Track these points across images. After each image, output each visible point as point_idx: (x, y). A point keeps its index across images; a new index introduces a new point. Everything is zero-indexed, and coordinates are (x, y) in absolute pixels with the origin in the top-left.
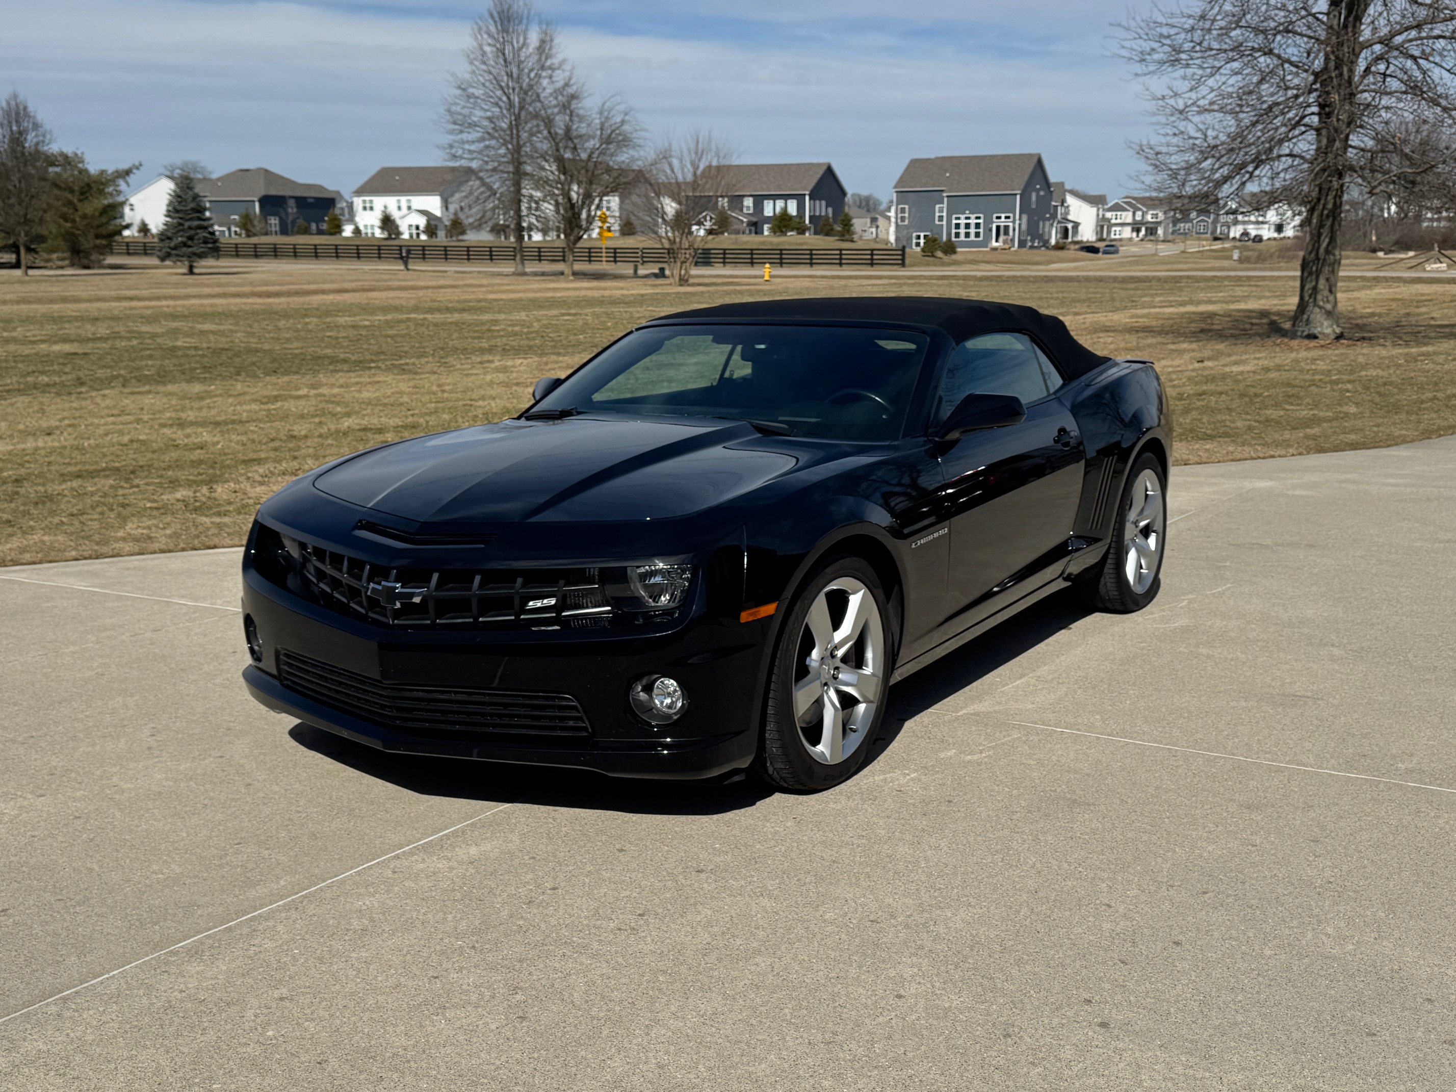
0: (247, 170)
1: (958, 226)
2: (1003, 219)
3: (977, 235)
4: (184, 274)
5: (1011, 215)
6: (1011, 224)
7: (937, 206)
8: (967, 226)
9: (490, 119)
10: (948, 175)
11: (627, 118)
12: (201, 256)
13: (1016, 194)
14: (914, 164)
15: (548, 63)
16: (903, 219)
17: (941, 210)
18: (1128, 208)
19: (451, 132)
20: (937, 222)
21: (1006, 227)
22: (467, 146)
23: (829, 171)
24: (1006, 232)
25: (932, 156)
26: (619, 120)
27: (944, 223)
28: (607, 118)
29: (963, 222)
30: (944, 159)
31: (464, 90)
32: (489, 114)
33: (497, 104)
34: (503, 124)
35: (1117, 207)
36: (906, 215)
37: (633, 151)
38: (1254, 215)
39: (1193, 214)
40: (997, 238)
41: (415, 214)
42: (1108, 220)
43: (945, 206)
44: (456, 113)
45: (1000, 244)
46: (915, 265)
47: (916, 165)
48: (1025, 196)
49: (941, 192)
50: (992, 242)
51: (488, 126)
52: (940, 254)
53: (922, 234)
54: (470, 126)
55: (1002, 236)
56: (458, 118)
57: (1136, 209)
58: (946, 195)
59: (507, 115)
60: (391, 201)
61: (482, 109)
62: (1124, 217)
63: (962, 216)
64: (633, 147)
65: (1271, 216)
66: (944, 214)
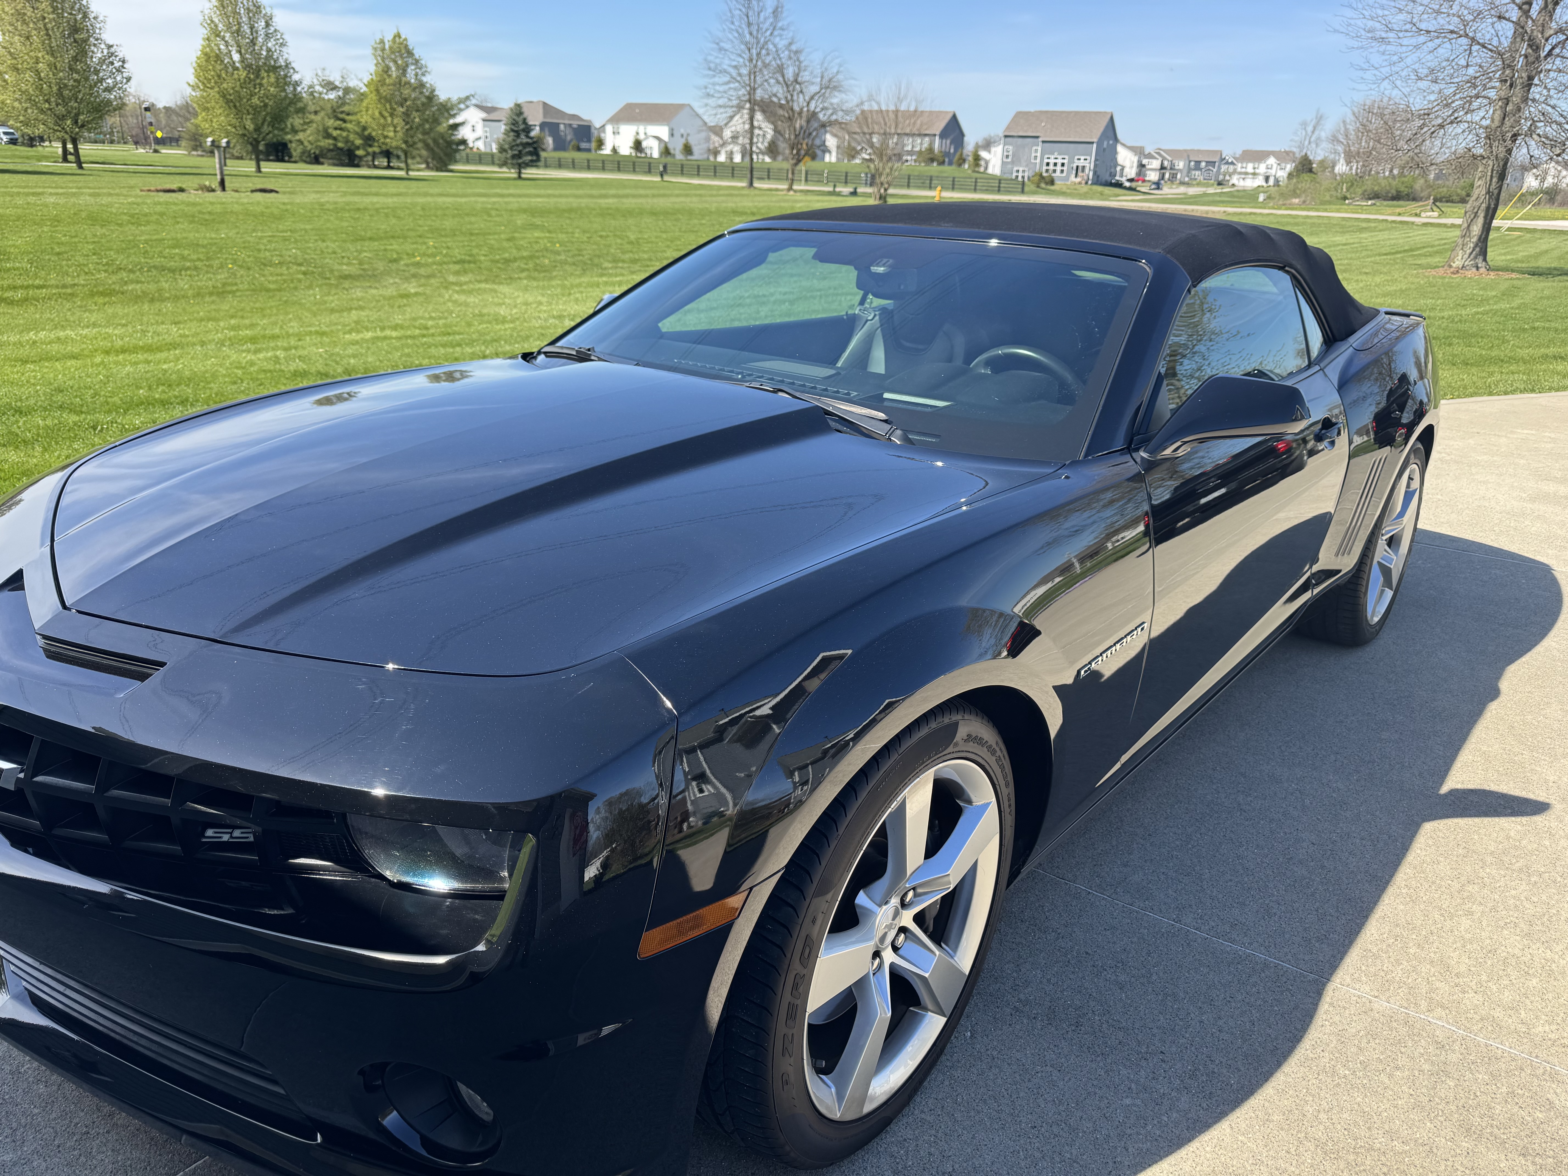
0: (531, 102)
1: (1048, 164)
2: (1082, 161)
3: (1062, 171)
4: (515, 179)
5: (1088, 158)
6: (1088, 165)
7: (1034, 148)
8: (1055, 164)
9: (735, 67)
10: (1043, 124)
11: (841, 69)
12: (527, 165)
13: (1093, 143)
14: (1019, 115)
15: (780, 24)
16: (1007, 157)
17: (1036, 151)
18: (1157, 156)
19: (707, 76)
20: (1033, 161)
21: (1084, 167)
22: (717, 88)
23: (955, 117)
24: (1083, 171)
25: (1032, 110)
26: (835, 70)
27: (1038, 161)
28: (826, 69)
29: (1052, 161)
30: (1041, 112)
31: (718, 44)
32: (734, 63)
33: (740, 56)
34: (745, 71)
35: (1150, 156)
36: (1010, 153)
37: (843, 96)
38: (1250, 168)
39: (1203, 164)
40: (1076, 176)
41: (651, 139)
42: (1144, 166)
43: (1039, 149)
44: (710, 62)
45: (1078, 180)
46: (1034, 193)
47: (1020, 116)
48: (1098, 143)
49: (1037, 137)
50: (1072, 178)
51: (734, 73)
52: (1043, 185)
53: (1021, 169)
54: (721, 72)
55: (1080, 174)
56: (712, 65)
57: (1164, 159)
58: (1040, 139)
59: (748, 64)
60: (641, 129)
61: (730, 59)
62: (1156, 164)
63: (1052, 157)
64: (844, 92)
65: (1262, 169)
66: (1039, 154)
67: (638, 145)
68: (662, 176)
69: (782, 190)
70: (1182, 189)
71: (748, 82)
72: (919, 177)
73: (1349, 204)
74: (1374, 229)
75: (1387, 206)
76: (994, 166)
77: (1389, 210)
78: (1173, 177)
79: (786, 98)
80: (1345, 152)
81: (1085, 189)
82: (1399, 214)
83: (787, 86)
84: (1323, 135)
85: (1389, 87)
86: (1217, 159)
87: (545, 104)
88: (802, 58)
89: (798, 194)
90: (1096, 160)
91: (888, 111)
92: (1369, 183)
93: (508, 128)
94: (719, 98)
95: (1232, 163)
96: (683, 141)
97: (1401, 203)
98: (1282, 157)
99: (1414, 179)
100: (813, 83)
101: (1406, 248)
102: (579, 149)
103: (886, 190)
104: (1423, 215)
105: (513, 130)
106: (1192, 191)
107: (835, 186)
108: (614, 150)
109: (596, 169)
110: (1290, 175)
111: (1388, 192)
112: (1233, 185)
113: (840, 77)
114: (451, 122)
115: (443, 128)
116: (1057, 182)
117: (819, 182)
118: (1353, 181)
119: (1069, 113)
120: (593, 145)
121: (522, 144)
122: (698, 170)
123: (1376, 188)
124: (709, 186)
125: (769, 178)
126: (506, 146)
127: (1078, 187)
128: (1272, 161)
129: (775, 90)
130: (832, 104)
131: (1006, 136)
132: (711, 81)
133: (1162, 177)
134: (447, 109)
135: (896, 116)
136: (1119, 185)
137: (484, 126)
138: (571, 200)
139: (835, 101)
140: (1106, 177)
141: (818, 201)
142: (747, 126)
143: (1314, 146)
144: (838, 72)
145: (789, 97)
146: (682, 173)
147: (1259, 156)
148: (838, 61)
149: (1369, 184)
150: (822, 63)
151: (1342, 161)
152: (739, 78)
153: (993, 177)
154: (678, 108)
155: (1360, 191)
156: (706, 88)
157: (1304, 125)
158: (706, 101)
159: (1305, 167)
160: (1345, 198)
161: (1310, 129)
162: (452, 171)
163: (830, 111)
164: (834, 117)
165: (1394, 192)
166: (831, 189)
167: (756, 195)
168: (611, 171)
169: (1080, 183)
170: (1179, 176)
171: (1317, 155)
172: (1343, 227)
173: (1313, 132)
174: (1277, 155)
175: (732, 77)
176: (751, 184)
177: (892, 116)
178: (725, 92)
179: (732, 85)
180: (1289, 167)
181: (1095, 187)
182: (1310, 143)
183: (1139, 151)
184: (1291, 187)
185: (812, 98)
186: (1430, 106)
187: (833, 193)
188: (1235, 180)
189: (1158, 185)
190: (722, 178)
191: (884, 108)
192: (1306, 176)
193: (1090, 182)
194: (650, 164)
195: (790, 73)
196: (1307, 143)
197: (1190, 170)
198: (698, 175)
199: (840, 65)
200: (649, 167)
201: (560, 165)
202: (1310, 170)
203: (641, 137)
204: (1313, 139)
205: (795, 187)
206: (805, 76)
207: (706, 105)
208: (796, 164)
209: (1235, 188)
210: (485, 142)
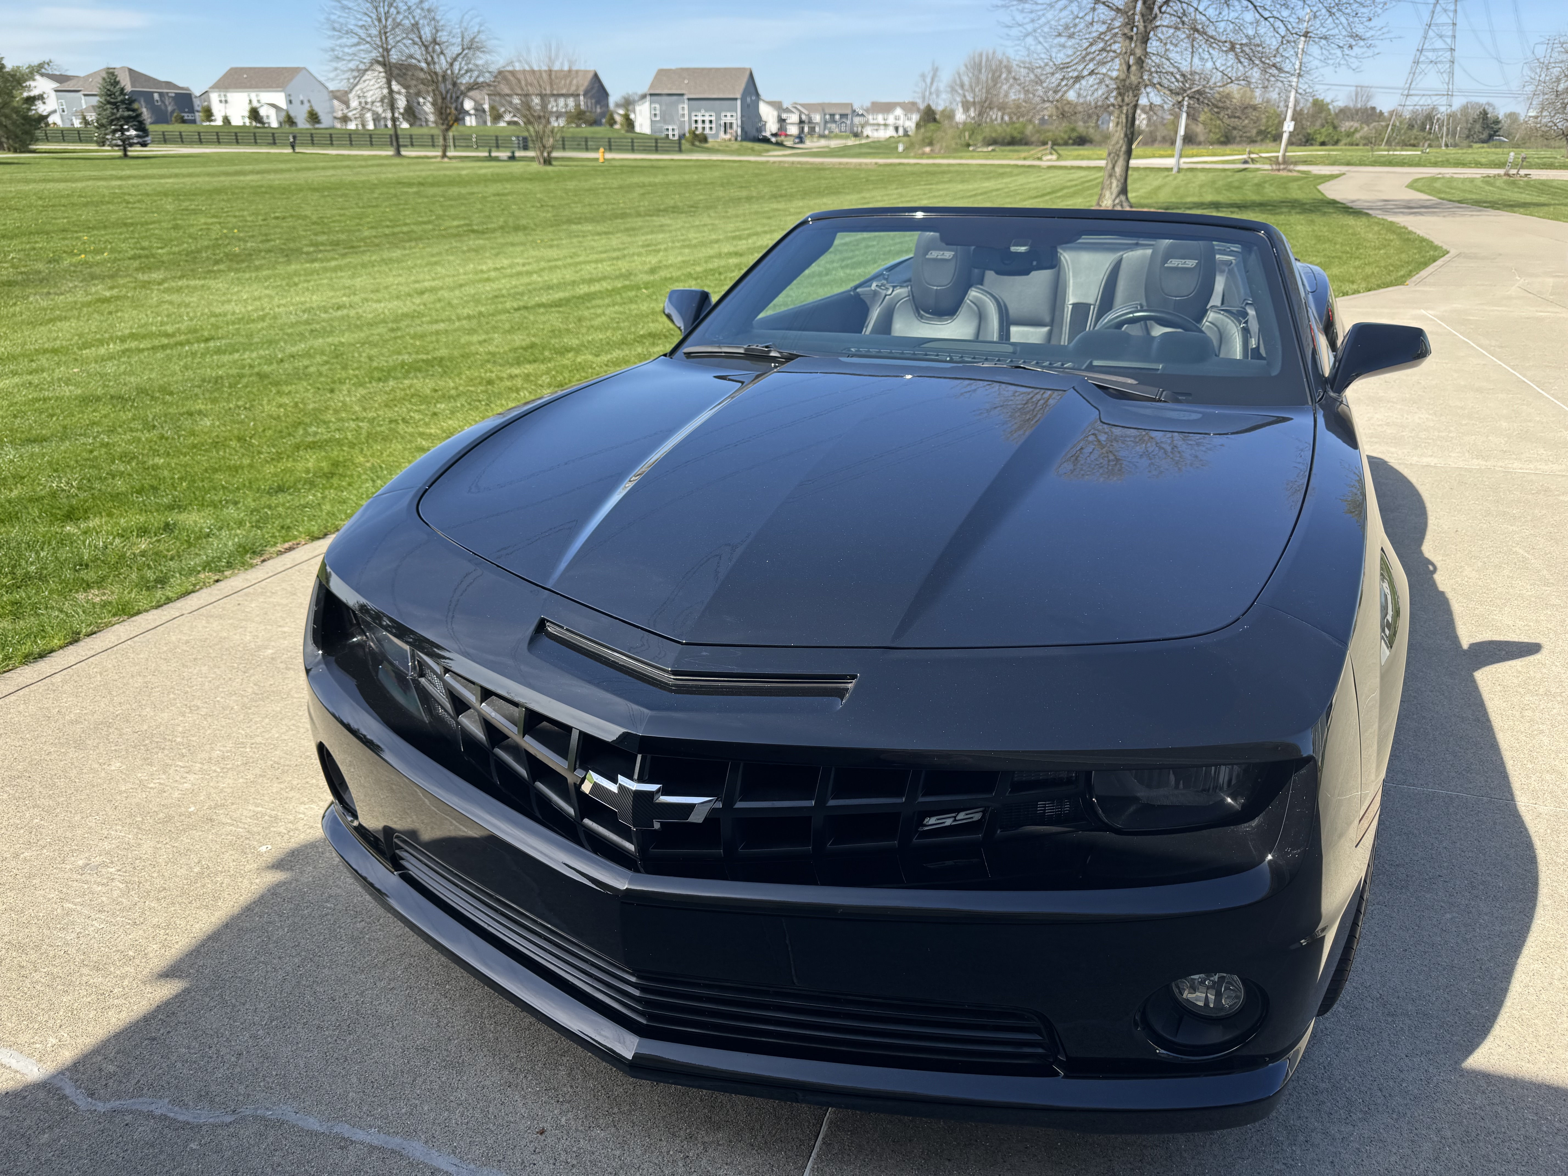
1: (696, 122)
2: (729, 117)
3: (711, 128)
4: (120, 158)
5: (734, 114)
6: (735, 121)
7: (680, 106)
8: (704, 122)
9: (363, 27)
10: (686, 81)
11: (482, 28)
13: (736, 99)
16: (655, 115)
17: (683, 109)
18: (794, 110)
19: (330, 37)
20: (681, 119)
21: (731, 124)
22: (346, 50)
23: (596, 76)
24: (731, 127)
25: (673, 67)
26: (476, 30)
27: (686, 118)
28: (466, 29)
29: (700, 119)
30: (682, 70)
32: (361, 23)
33: (367, 15)
34: (374, 32)
35: (787, 110)
36: (658, 112)
37: (489, 57)
38: (880, 118)
39: (837, 117)
40: (725, 132)
41: (266, 107)
42: (784, 120)
43: (686, 106)
44: (334, 22)
45: (728, 136)
46: (690, 151)
47: (662, 74)
48: (743, 100)
49: (682, 95)
50: (722, 134)
51: (362, 33)
52: (697, 143)
53: (670, 128)
54: (347, 33)
55: (729, 131)
56: (337, 26)
57: (801, 113)
58: (686, 97)
59: (377, 23)
60: (253, 96)
61: (356, 18)
62: (794, 118)
63: (699, 114)
64: (489, 52)
65: (891, 120)
66: (686, 112)
67: (254, 114)
68: (293, 147)
69: (435, 157)
70: (823, 142)
71: (379, 43)
72: (573, 138)
73: (974, 151)
74: (1011, 175)
75: (1010, 151)
76: (641, 125)
77: (1015, 155)
78: (812, 130)
79: (426, 60)
80: (963, 103)
81: (736, 145)
82: (1025, 159)
83: (426, 47)
84: (942, 86)
85: (1033, 43)
86: (849, 112)
87: (130, 70)
88: (438, 18)
89: (454, 161)
90: (742, 116)
91: (540, 71)
92: (987, 130)
93: (102, 100)
94: (350, 61)
95: (862, 115)
96: (306, 108)
97: (1016, 148)
98: (909, 107)
99: (1024, 126)
100: (453, 44)
101: (1049, 190)
102: (183, 121)
103: (549, 153)
104: (1044, 158)
105: (109, 103)
106: (834, 143)
107: (490, 152)
108: (226, 120)
109: (209, 143)
110: (918, 126)
111: (1004, 138)
112: (868, 136)
113: (482, 37)
114: (25, 94)
115: (17, 101)
116: (710, 140)
117: (468, 147)
118: (974, 128)
119: (710, 70)
120: (199, 116)
121: (122, 117)
122: (331, 139)
123: (994, 135)
124: (349, 156)
125: (412, 145)
126: (104, 121)
127: (728, 143)
128: (899, 111)
129: (412, 51)
130: (477, 66)
131: (651, 95)
132: (338, 42)
133: (802, 130)
134: (17, 79)
135: (550, 76)
136: (766, 140)
137: (58, 99)
138: (222, 178)
139: (480, 62)
140: (753, 133)
141: (481, 168)
142: (385, 91)
143: (934, 96)
144: (479, 32)
145: (429, 59)
146: (313, 143)
147: (887, 108)
148: (478, 20)
149: (987, 132)
150: (461, 22)
151: (961, 110)
152: (368, 39)
153: (643, 136)
154: (295, 71)
155: (980, 138)
156: (333, 50)
157: (923, 76)
158: (335, 64)
159: (929, 117)
160: (968, 145)
161: (929, 80)
162: (34, 152)
163: (476, 73)
164: (481, 80)
165: (1008, 138)
166: (486, 154)
167: (409, 164)
168: (229, 143)
169: (730, 140)
170: (817, 129)
171: (939, 106)
172: (984, 173)
173: (932, 83)
174: (904, 106)
175: (360, 38)
176: (398, 153)
177: (545, 76)
178: (354, 54)
179: (362, 47)
180: (915, 117)
181: (745, 144)
182: (930, 93)
183: (777, 105)
184: (920, 137)
185: (455, 59)
186: (1068, 60)
187: (490, 158)
188: (868, 131)
189: (800, 139)
190: (360, 146)
191: (536, 68)
192: (932, 126)
193: (739, 139)
194: (273, 134)
195: (427, 33)
196: (927, 93)
197: (826, 122)
198: (332, 144)
199: (481, 25)
200: (273, 139)
201: (165, 140)
202: (935, 120)
203: (255, 104)
204: (933, 89)
205: (449, 154)
206: (443, 36)
207: (336, 69)
208: (447, 130)
209: (869, 140)
210: (62, 116)
